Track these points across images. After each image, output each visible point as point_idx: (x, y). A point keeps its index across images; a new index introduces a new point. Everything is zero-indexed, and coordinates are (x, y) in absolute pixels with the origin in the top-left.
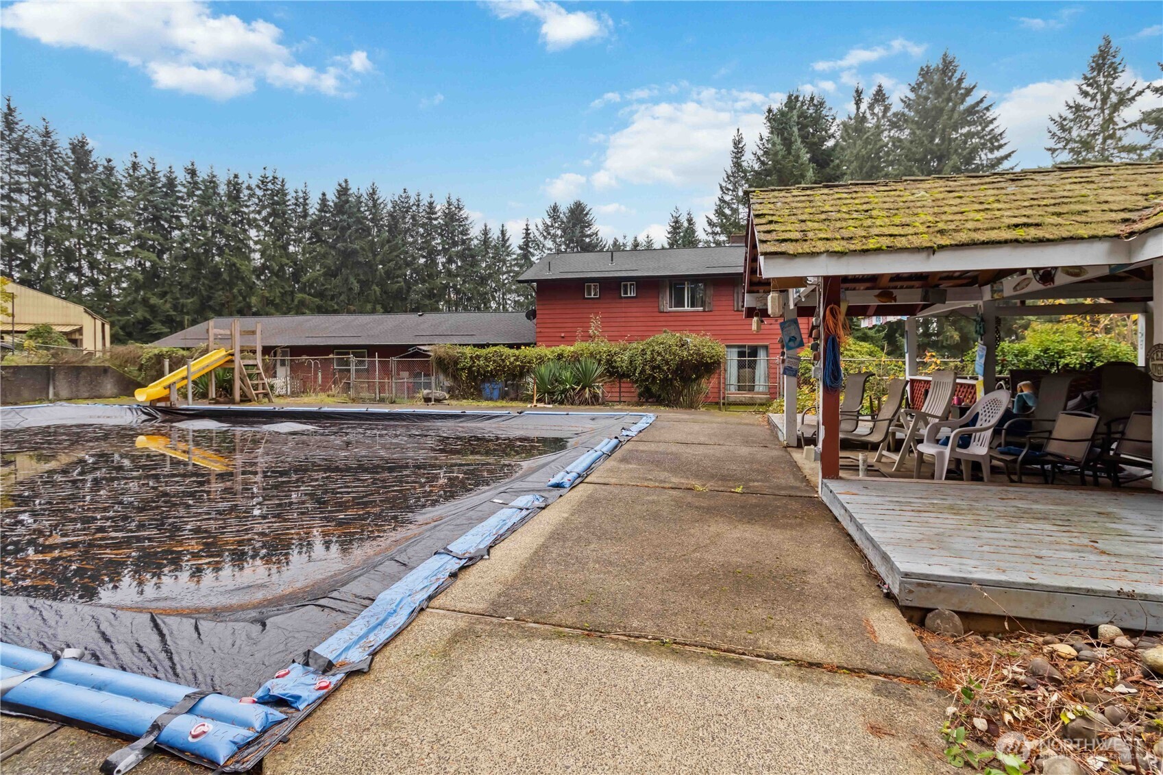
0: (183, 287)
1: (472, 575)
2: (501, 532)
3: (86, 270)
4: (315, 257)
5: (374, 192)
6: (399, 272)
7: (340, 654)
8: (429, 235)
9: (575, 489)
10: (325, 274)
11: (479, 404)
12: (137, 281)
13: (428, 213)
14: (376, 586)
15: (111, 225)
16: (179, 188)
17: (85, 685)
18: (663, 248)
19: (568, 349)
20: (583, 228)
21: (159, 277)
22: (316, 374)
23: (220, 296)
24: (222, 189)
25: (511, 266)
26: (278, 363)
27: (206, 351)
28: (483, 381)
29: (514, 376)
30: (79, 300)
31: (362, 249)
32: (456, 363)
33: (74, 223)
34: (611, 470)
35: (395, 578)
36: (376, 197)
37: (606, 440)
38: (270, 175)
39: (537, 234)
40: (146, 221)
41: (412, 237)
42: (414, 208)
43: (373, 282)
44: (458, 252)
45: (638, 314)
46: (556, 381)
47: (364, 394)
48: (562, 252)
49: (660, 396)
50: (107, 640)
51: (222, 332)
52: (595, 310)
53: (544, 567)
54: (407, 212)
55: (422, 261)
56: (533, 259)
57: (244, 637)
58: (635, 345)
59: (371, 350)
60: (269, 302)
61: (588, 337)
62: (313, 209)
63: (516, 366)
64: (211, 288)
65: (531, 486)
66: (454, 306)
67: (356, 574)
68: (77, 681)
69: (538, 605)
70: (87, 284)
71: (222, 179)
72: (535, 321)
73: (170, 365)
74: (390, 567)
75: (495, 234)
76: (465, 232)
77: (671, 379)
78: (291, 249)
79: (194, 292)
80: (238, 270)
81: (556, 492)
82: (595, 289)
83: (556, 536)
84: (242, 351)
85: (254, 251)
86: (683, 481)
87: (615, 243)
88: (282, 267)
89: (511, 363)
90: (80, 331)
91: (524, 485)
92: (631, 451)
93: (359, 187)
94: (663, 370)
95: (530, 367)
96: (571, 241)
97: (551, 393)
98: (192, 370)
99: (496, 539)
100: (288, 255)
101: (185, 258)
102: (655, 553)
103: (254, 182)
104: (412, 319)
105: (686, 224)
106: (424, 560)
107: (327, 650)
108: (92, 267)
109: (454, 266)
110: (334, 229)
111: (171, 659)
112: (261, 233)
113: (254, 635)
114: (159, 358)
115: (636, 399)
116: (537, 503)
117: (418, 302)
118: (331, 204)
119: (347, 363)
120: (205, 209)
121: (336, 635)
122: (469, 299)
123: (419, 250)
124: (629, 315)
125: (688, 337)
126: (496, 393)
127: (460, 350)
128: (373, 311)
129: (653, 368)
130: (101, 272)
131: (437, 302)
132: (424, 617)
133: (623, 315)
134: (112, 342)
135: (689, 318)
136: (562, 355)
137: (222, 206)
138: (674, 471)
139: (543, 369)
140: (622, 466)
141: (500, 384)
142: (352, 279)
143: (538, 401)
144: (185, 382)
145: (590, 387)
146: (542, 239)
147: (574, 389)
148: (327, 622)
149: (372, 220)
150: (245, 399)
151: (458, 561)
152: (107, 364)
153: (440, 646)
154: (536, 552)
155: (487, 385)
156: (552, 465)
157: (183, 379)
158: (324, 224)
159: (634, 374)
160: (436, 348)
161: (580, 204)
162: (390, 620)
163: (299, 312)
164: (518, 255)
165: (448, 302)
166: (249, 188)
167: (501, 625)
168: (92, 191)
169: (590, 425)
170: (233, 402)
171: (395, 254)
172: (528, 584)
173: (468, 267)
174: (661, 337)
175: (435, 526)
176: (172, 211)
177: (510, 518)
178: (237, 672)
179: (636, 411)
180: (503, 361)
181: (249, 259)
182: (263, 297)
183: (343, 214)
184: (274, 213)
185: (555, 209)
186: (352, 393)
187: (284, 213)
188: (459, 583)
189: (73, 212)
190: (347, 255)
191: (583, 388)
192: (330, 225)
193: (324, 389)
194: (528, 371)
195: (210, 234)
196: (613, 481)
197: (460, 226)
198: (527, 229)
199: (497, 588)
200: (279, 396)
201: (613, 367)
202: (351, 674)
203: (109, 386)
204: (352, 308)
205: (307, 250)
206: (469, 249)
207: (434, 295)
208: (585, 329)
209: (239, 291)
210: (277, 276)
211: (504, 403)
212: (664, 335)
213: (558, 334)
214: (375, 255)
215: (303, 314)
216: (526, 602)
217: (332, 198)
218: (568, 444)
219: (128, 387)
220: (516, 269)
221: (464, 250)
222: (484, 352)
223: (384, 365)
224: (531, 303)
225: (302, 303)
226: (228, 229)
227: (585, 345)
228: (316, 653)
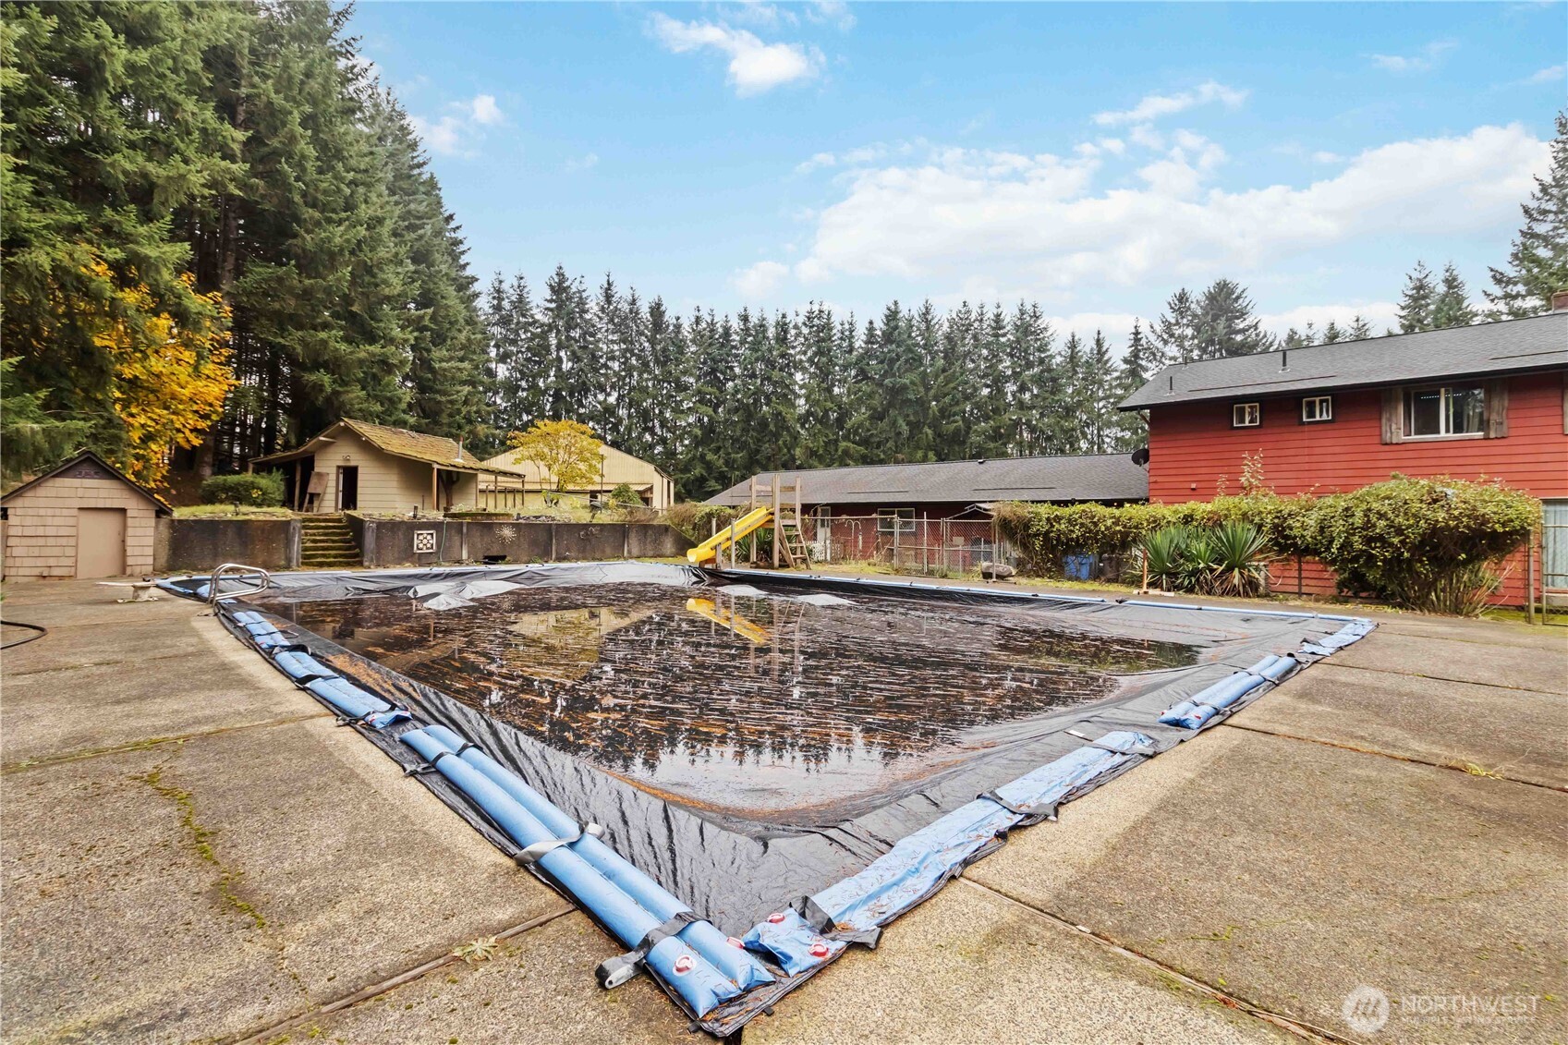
0: (735, 440)
1: (1026, 843)
2: (1078, 783)
3: (658, 430)
4: (859, 399)
5: (927, 311)
6: (956, 409)
7: (844, 913)
8: (994, 356)
9: (1209, 734)
10: (871, 418)
11: (1059, 584)
12: (696, 437)
13: (994, 329)
14: (897, 826)
15: (677, 381)
16: (734, 337)
17: (599, 868)
18: (1390, 335)
19: (1201, 508)
20: (1230, 320)
21: (714, 432)
22: (856, 538)
23: (767, 448)
24: (771, 332)
25: (1111, 387)
26: (819, 523)
27: (748, 510)
28: (1065, 553)
29: (1113, 548)
30: (651, 460)
31: (913, 383)
32: (1027, 526)
33: (650, 384)
34: (1280, 710)
35: (922, 822)
36: (929, 317)
37: (1271, 658)
38: (816, 308)
39: (1152, 338)
40: (706, 374)
41: (973, 361)
42: (976, 325)
43: (924, 423)
44: (1033, 376)
45: (1337, 450)
46: (1181, 556)
47: (911, 564)
48: (1193, 360)
49: (1384, 588)
50: (626, 823)
51: (763, 488)
52: (1253, 447)
53: (1146, 855)
54: (967, 330)
55: (986, 391)
56: (1146, 375)
57: (744, 857)
58: (1330, 500)
59: (920, 508)
60: (812, 453)
61: (1236, 489)
62: (859, 343)
63: (1115, 533)
64: (759, 440)
65: (1131, 717)
66: (1028, 449)
67: (878, 803)
68: (594, 863)
69: (1132, 919)
70: (658, 444)
71: (771, 320)
72: (1147, 466)
73: (718, 525)
74: (916, 803)
75: (1087, 346)
76: (1042, 349)
77: (1409, 561)
78: (836, 390)
79: (744, 446)
80: (784, 419)
81: (1176, 734)
82: (1251, 414)
83: (1171, 808)
84: (782, 510)
85: (799, 397)
86: (1436, 750)
87: (1291, 338)
88: (826, 412)
89: (1107, 528)
90: (651, 489)
91: (1119, 714)
92: (1319, 681)
93: (910, 308)
94: (1391, 545)
95: (1137, 535)
96: (1211, 342)
97: (1172, 575)
98: (736, 530)
99: (1070, 794)
100: (832, 398)
101: (736, 410)
102: (1372, 880)
103: (801, 320)
104: (970, 467)
105: (1442, 289)
106: (962, 803)
107: (829, 902)
108: (662, 426)
109: (1027, 396)
110: (882, 362)
111: (674, 861)
112: (807, 376)
113: (754, 856)
114: (710, 515)
115: (1335, 591)
116: (1140, 747)
117: (979, 446)
118: (879, 332)
119: (891, 525)
120: (755, 355)
121: (841, 884)
122: (1049, 439)
123: (982, 377)
124: (1317, 451)
125: (1448, 485)
126: (1085, 571)
127: (1033, 508)
128: (925, 460)
129: (1369, 541)
130: (669, 430)
131: (1005, 444)
132: (956, 890)
133: (1306, 451)
134: (676, 501)
135: (1448, 453)
136: (1191, 516)
137: (770, 351)
138: (1418, 729)
139: (1159, 538)
140: (1303, 706)
141: (1091, 557)
142: (901, 421)
143: (1150, 585)
144: (729, 543)
145: (1242, 567)
146: (1160, 345)
147: (1212, 571)
148: (834, 863)
149: (925, 347)
150: (784, 564)
151: (1010, 815)
152: (668, 523)
153: (975, 941)
154: (1134, 828)
155: (1071, 558)
156: (1169, 688)
157: (728, 539)
158: (870, 358)
159: (1328, 549)
160: (1000, 506)
161: (1226, 285)
162: (909, 882)
163: (843, 464)
164: (1122, 372)
165: (1020, 444)
166: (796, 327)
167: (1068, 935)
168: (664, 350)
169: (1239, 629)
170: (771, 567)
171: (952, 385)
172: (1118, 878)
173: (1047, 395)
174: (1384, 487)
175: (985, 755)
176: (727, 362)
177: (1094, 763)
178: (732, 899)
179: (1333, 612)
180: (1095, 524)
181: (794, 406)
182: (807, 447)
183: (892, 342)
184: (820, 353)
185: (1182, 298)
186: (895, 561)
187: (829, 351)
188: (1009, 849)
189: (650, 373)
190: (896, 392)
191: (1230, 569)
192: (877, 358)
193: (865, 555)
194: (1134, 541)
195: (759, 381)
196: (1283, 729)
197: (1037, 340)
198: (1137, 333)
199: (1067, 873)
200: (818, 562)
201: (1287, 537)
202: (854, 946)
203: (669, 546)
204: (900, 456)
205: (853, 390)
206: (1050, 370)
207: (1001, 436)
208: (1233, 477)
209: (785, 442)
210: (821, 423)
211: (1096, 586)
212: (1392, 483)
213: (1186, 485)
214: (928, 389)
215: (847, 465)
216: (1114, 908)
217: (879, 325)
218: (1200, 657)
219: (684, 545)
220: (1119, 392)
221: (1042, 372)
222: (1065, 511)
223: (934, 528)
224: (1143, 440)
225: (846, 452)
226: (776, 375)
227: (1231, 501)
228: (814, 904)
